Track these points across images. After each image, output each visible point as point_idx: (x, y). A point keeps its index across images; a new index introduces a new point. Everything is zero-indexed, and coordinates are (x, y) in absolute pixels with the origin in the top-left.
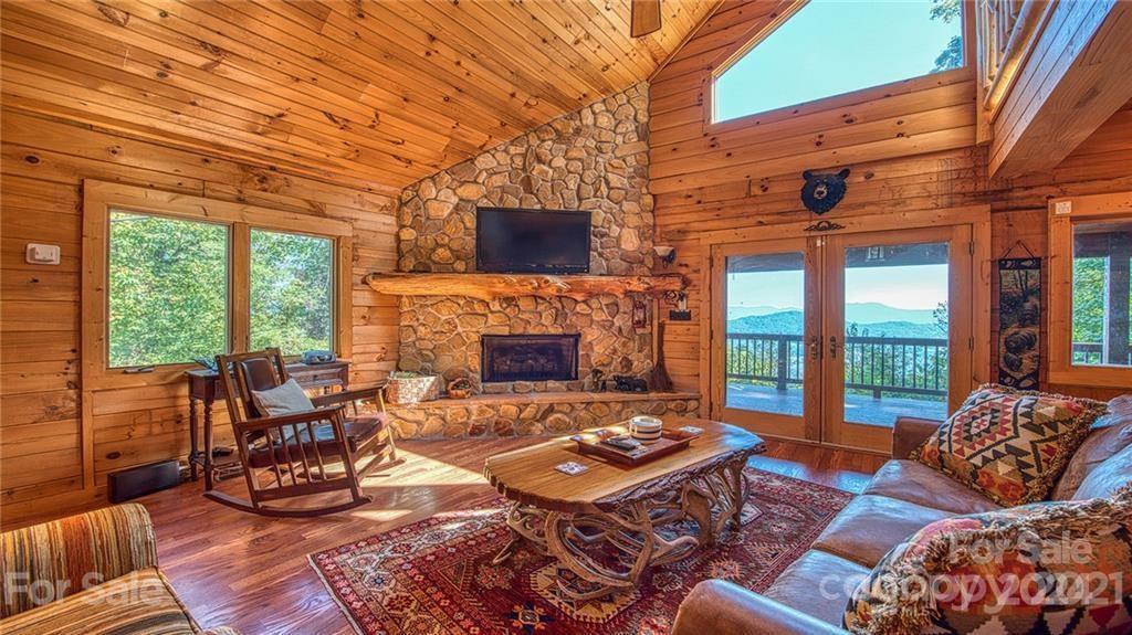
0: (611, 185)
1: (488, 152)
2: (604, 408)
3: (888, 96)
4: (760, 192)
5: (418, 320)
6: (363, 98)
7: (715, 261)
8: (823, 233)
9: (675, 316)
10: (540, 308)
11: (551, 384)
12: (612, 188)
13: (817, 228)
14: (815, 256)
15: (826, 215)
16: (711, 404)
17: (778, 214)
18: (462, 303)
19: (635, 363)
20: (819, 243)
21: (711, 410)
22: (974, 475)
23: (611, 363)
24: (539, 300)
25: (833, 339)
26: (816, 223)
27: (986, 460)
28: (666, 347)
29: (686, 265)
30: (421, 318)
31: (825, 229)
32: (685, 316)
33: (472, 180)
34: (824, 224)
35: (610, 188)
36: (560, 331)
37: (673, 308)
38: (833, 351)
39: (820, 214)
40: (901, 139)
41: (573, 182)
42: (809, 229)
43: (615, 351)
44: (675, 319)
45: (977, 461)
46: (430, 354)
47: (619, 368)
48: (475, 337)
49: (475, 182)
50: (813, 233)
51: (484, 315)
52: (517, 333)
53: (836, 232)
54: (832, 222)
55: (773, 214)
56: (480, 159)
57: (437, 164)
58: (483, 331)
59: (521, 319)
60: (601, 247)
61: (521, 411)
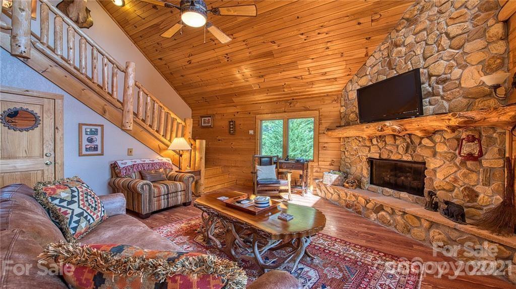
0: (451, 36)
1: (372, 55)
2: (416, 220)
5: (346, 148)
6: (300, 67)
10: (398, 142)
11: (404, 195)
12: (454, 37)
18: (361, 140)
19: (481, 196)
23: (453, 190)
24: (397, 138)
30: (347, 147)
33: (365, 74)
35: (451, 39)
36: (410, 159)
41: (419, 49)
43: (456, 180)
46: (349, 165)
47: (461, 196)
48: (365, 158)
49: (366, 75)
51: (369, 147)
52: (384, 158)
56: (368, 61)
57: (349, 73)
58: (369, 156)
59: (387, 149)
60: (444, 91)
61: (367, 203)
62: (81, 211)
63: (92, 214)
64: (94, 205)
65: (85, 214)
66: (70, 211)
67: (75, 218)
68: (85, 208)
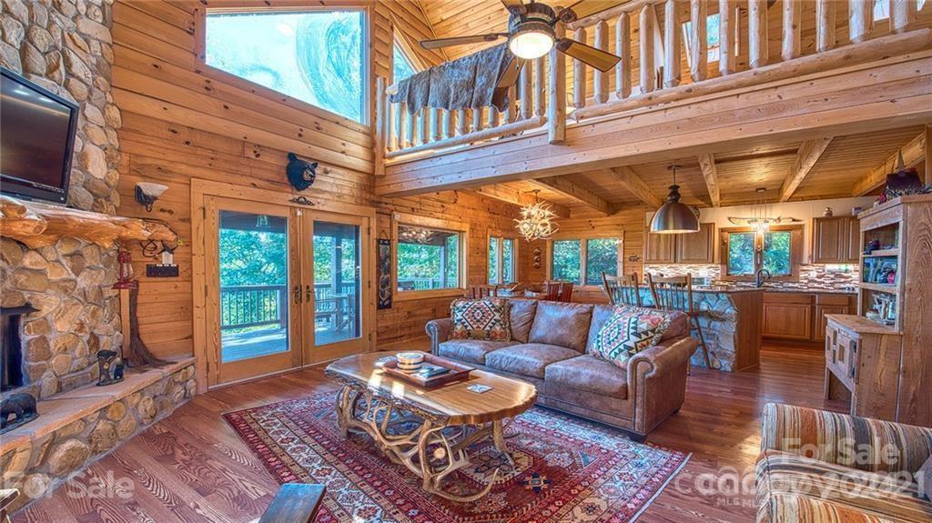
3: (337, 123)
4: (253, 157)
7: (208, 213)
8: (302, 206)
9: (153, 272)
13: (297, 201)
14: (295, 223)
15: (303, 193)
16: (208, 364)
17: (268, 181)
19: (104, 339)
20: (299, 213)
21: (208, 370)
22: (488, 335)
23: (77, 344)
25: (308, 287)
26: (297, 197)
27: (491, 327)
28: (141, 312)
29: (171, 212)
31: (302, 203)
32: (171, 272)
34: (303, 200)
37: (151, 261)
38: (308, 296)
39: (299, 190)
40: (343, 156)
42: (292, 201)
44: (155, 276)
45: (488, 328)
47: (87, 350)
50: (296, 205)
53: (309, 207)
54: (308, 199)
55: (264, 180)
62: (631, 336)
63: (626, 325)
64: (617, 330)
65: (632, 331)
66: (639, 344)
67: (644, 337)
68: (626, 334)
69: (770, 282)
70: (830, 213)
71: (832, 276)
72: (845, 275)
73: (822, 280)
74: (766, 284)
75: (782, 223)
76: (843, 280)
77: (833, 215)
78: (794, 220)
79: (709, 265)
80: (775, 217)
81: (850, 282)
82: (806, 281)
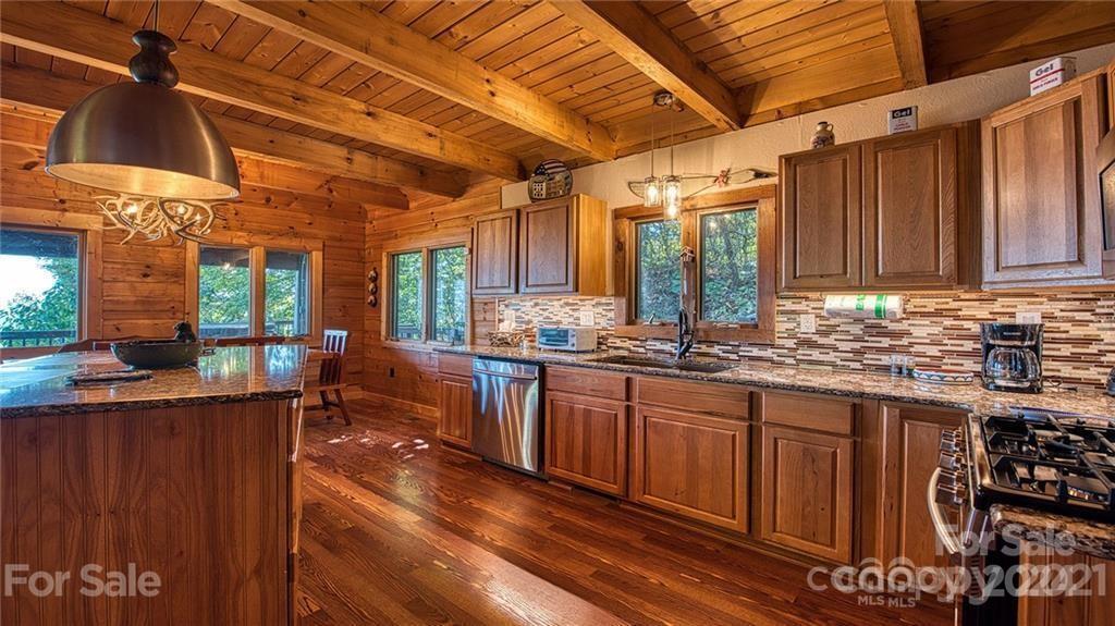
69: (711, 343)
70: (826, 138)
71: (857, 329)
72: (892, 326)
73: (830, 340)
74: (704, 349)
75: (733, 186)
76: (886, 342)
77: (838, 141)
78: (759, 175)
79: (596, 300)
80: (717, 172)
81: (905, 351)
82: (791, 343)
